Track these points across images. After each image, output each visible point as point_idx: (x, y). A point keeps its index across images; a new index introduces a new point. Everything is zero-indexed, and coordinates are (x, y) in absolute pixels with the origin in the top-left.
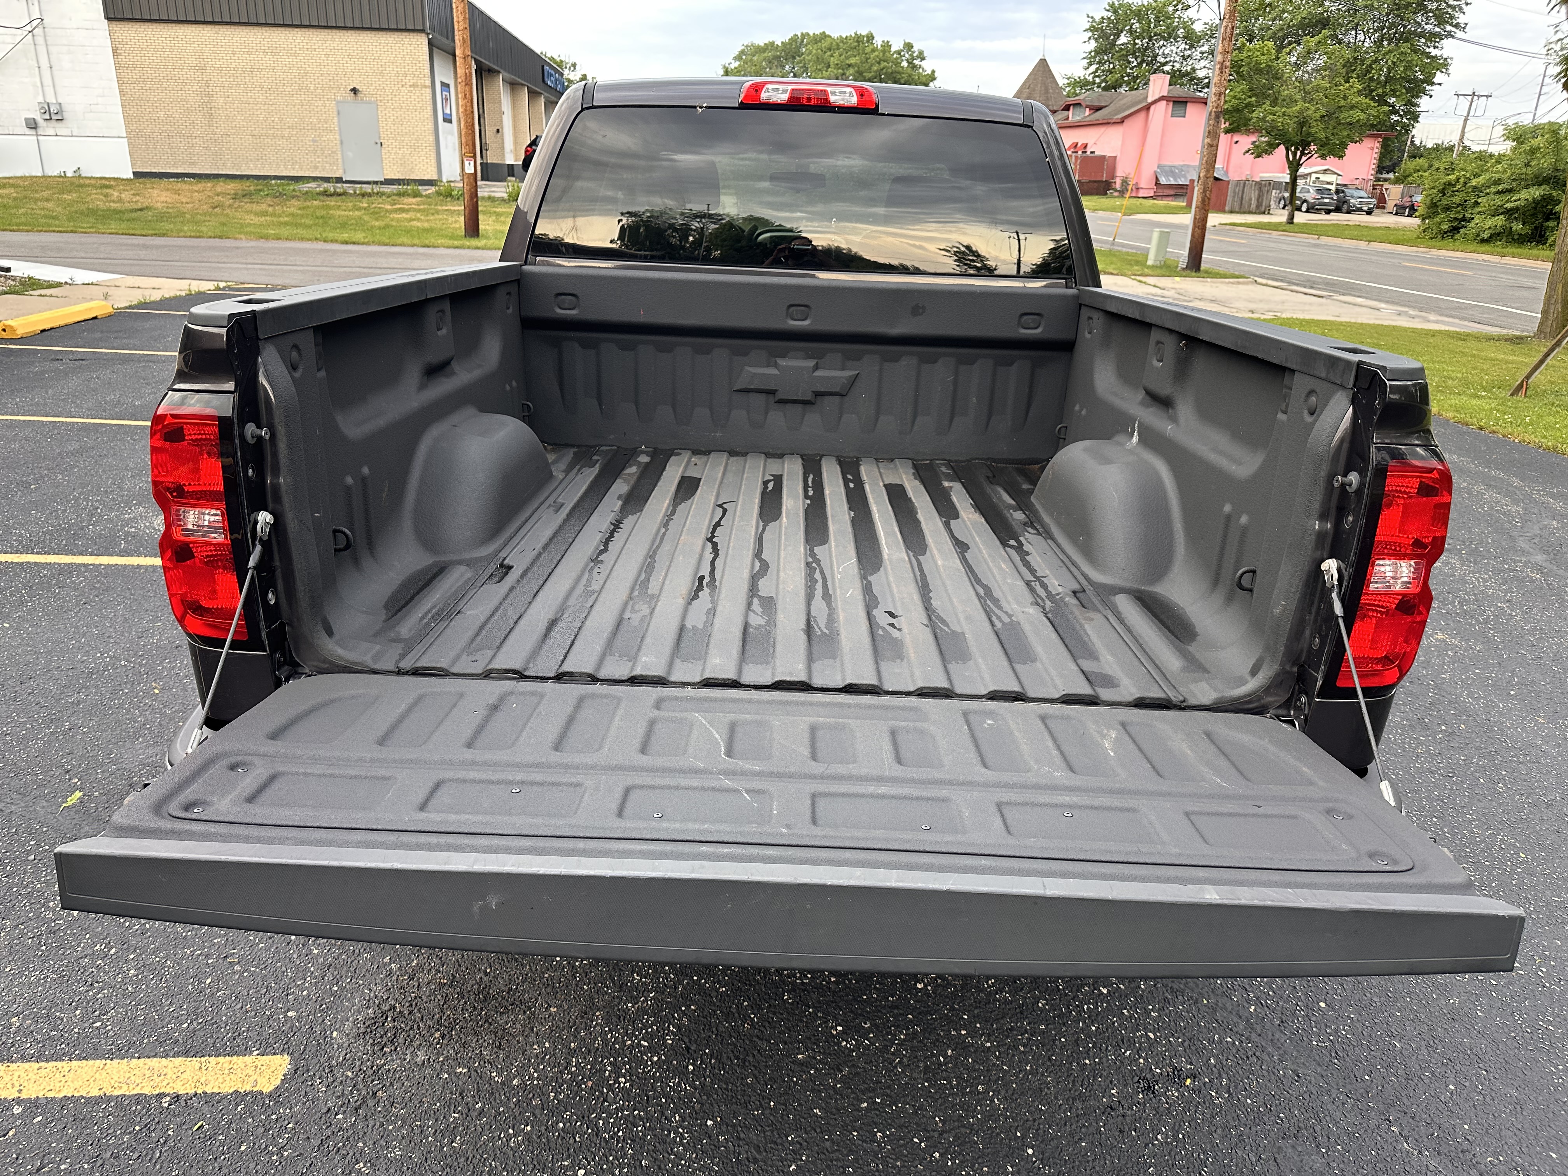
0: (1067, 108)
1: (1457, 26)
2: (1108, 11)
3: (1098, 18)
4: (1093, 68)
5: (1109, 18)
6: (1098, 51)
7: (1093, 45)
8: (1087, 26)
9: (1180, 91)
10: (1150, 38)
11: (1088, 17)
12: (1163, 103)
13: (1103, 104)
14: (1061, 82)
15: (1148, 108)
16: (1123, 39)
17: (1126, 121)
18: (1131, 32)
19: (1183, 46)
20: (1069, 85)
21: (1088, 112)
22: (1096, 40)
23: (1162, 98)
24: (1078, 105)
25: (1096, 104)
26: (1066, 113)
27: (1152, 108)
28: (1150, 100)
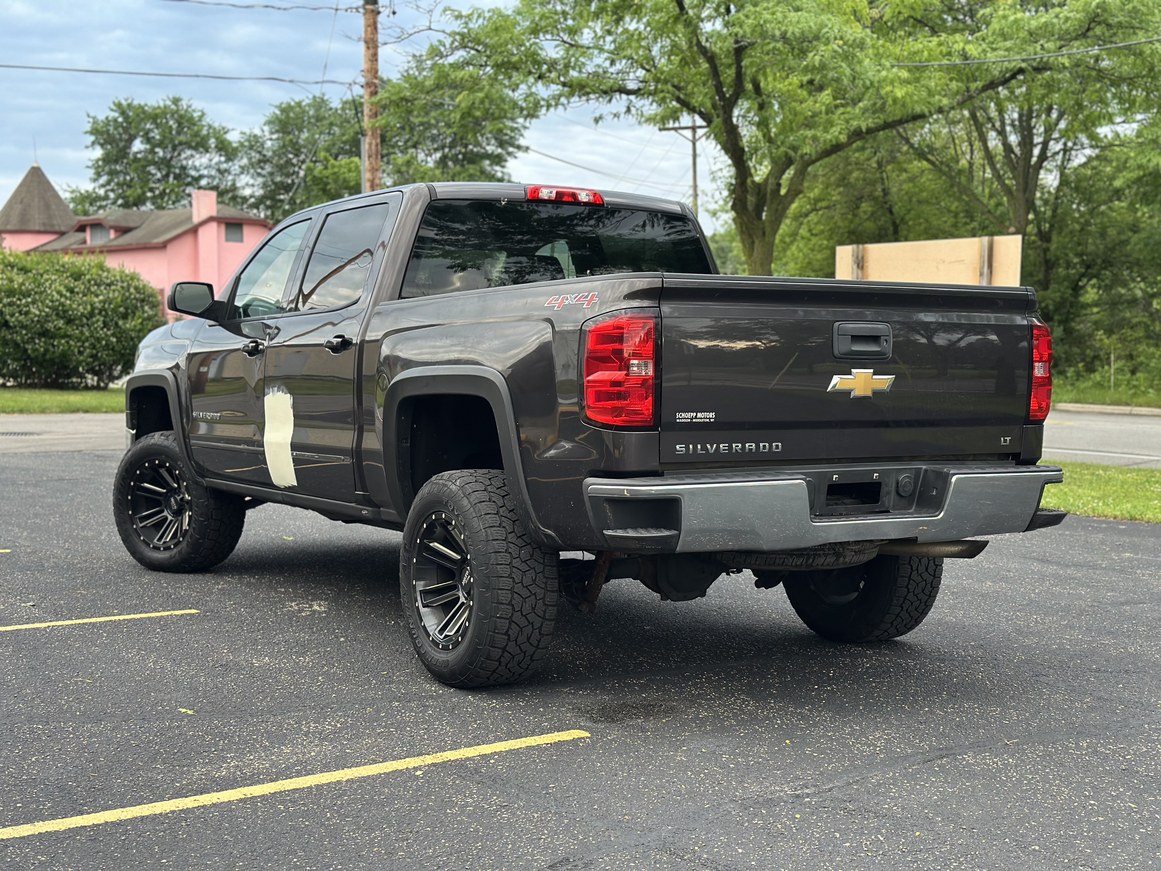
0: (82, 228)
1: (519, 147)
2: (112, 110)
3: (101, 117)
4: (104, 179)
5: (115, 120)
6: (107, 159)
7: (98, 153)
8: (88, 127)
9: (232, 212)
10: (174, 148)
11: (89, 116)
12: (214, 225)
13: (132, 225)
14: (65, 195)
15: (194, 230)
16: (138, 146)
17: (169, 247)
18: (148, 140)
19: (216, 159)
20: (73, 200)
21: (112, 234)
22: (102, 145)
23: (211, 219)
24: (97, 226)
25: (124, 224)
26: (80, 236)
27: (201, 231)
28: (196, 220)
